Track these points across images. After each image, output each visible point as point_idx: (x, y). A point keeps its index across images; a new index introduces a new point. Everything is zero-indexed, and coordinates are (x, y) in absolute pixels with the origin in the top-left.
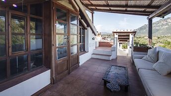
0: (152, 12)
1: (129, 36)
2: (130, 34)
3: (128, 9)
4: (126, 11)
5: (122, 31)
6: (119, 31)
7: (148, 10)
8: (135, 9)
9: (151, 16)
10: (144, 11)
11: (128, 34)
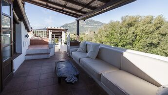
0: (80, 16)
1: (61, 33)
2: (63, 32)
3: (65, 9)
4: (62, 10)
5: (56, 28)
6: (53, 28)
7: (78, 13)
8: (69, 11)
9: (79, 19)
10: (75, 14)
11: (60, 31)
